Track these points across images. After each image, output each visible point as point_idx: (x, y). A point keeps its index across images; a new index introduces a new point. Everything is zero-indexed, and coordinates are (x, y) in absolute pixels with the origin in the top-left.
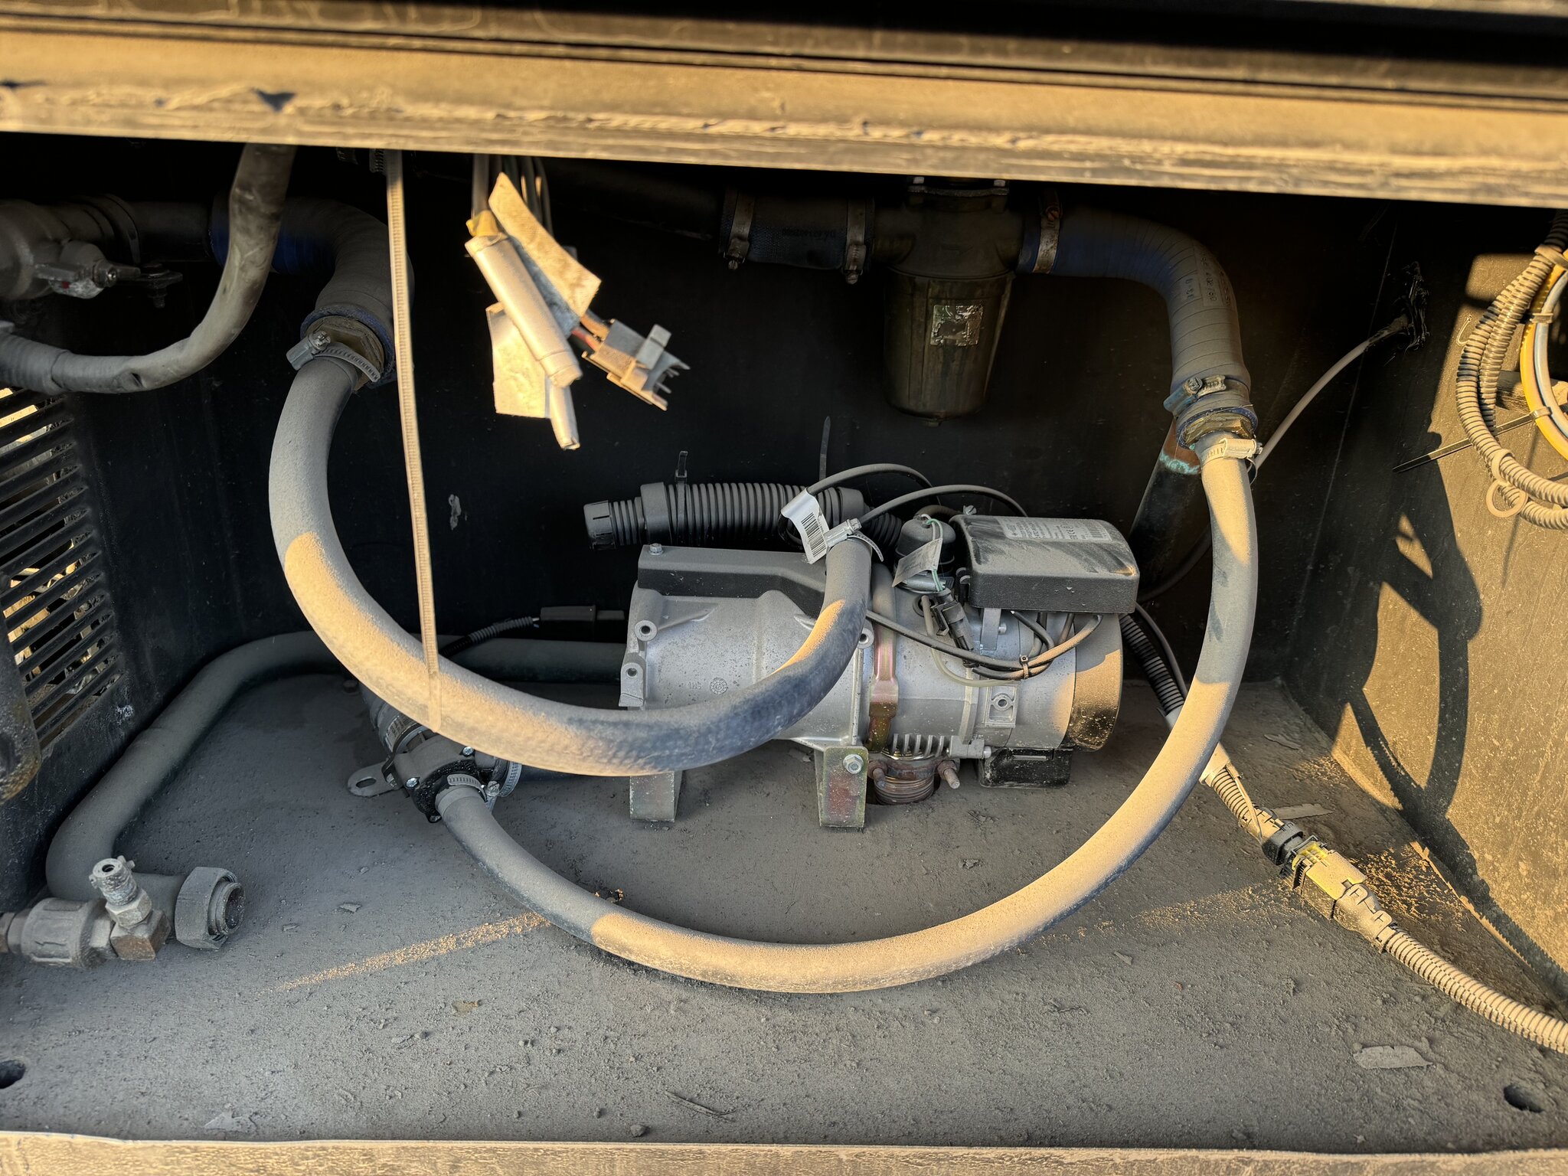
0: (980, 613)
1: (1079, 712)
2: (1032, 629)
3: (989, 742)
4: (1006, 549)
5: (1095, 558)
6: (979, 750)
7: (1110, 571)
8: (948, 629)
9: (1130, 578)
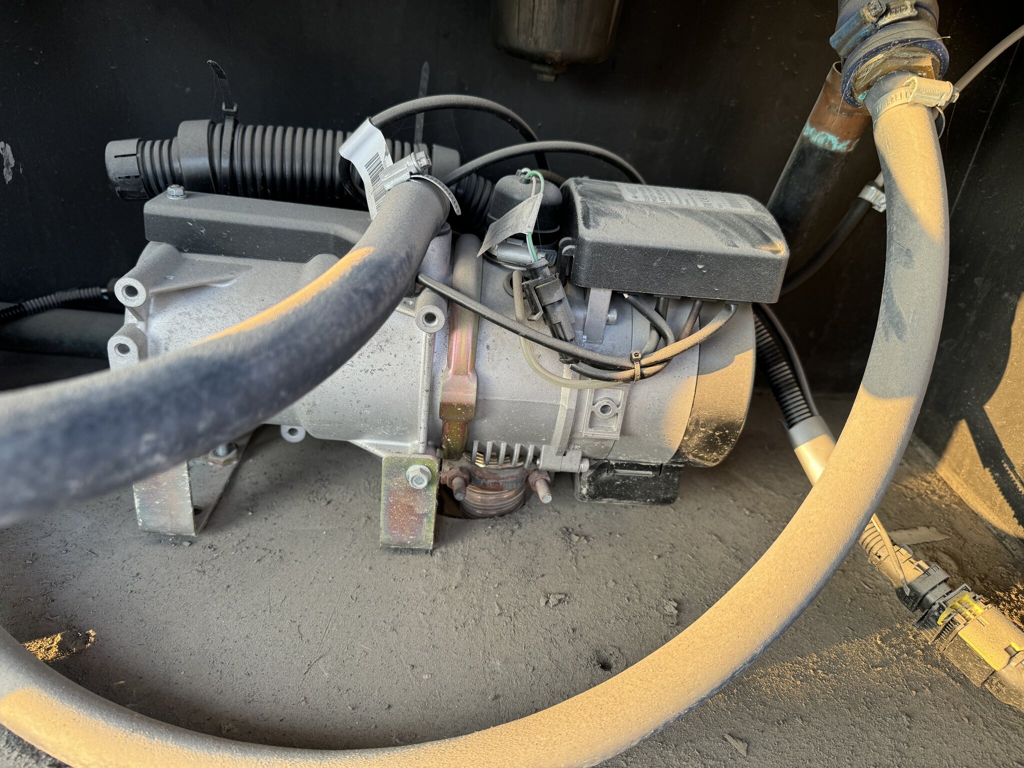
0: (585, 292)
1: (697, 424)
2: (649, 318)
3: (587, 453)
4: (624, 212)
5: (736, 230)
6: (573, 463)
7: (753, 246)
8: (541, 312)
9: (779, 256)
